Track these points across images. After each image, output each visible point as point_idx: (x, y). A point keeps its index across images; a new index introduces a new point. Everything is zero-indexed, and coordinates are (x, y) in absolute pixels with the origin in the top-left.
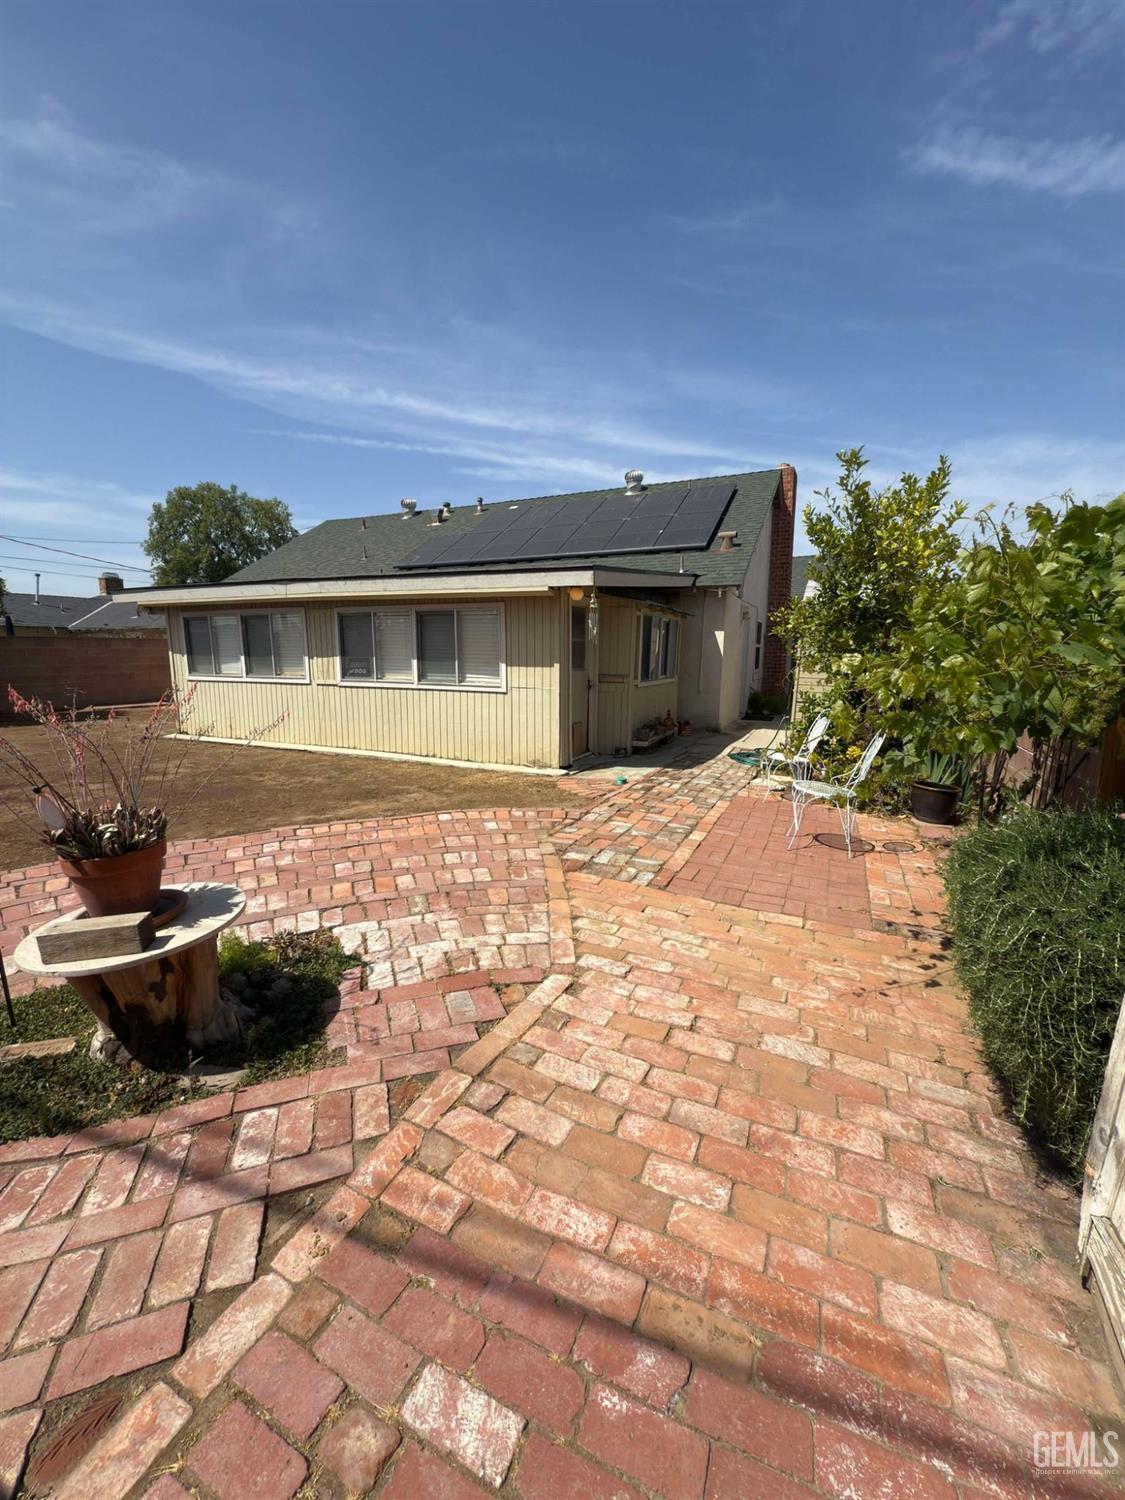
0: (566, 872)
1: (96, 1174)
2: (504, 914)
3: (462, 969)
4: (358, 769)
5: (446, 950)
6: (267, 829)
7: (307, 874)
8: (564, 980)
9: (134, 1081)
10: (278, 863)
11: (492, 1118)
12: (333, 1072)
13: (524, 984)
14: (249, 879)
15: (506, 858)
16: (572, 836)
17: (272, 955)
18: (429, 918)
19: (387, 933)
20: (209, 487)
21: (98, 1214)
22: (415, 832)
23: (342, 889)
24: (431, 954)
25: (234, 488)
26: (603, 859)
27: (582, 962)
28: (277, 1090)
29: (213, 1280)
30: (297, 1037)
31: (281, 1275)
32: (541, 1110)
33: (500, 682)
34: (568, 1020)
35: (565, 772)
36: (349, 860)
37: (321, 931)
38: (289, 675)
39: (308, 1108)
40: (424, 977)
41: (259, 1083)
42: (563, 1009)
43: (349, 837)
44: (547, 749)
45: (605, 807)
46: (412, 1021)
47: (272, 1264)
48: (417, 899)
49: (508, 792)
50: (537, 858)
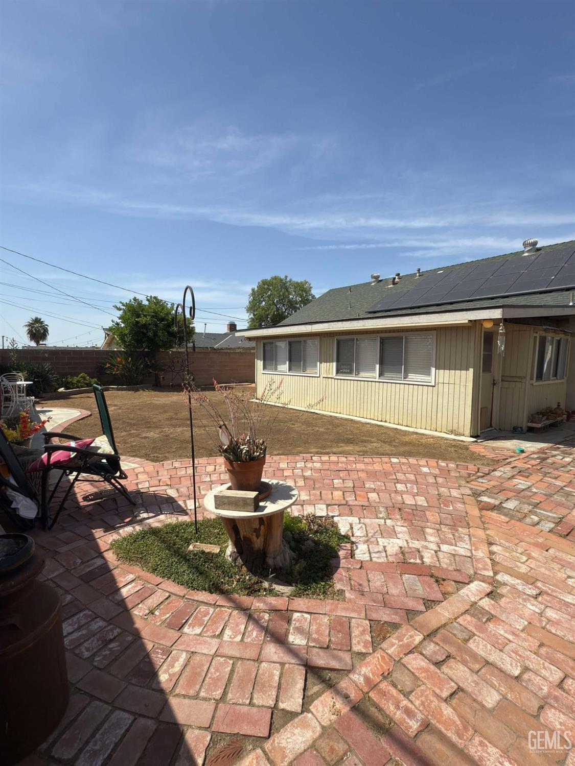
0: (481, 509)
1: (229, 620)
2: (438, 530)
3: (412, 561)
4: (341, 425)
5: (400, 545)
6: (297, 454)
7: (319, 482)
8: (487, 588)
9: (243, 576)
10: (304, 474)
11: (439, 669)
12: (339, 603)
13: (455, 581)
14: (290, 480)
15: (437, 493)
16: (484, 485)
17: (304, 525)
18: (388, 521)
19: (364, 527)
20: (276, 278)
21: (230, 642)
22: (377, 467)
23: (338, 494)
24: (393, 545)
25: (286, 277)
26: (511, 505)
27: (499, 577)
28: (310, 604)
29: (282, 703)
30: (318, 577)
31: (315, 716)
32: (475, 677)
33: (431, 379)
34: (491, 618)
35: (474, 439)
36: (341, 478)
37: (327, 517)
38: (309, 372)
39: (326, 621)
40: (388, 560)
41: (300, 597)
42: (487, 608)
43: (340, 465)
44: (461, 424)
45: (508, 468)
46: (382, 586)
47: (310, 708)
48: (381, 509)
49: (435, 449)
50: (459, 496)
